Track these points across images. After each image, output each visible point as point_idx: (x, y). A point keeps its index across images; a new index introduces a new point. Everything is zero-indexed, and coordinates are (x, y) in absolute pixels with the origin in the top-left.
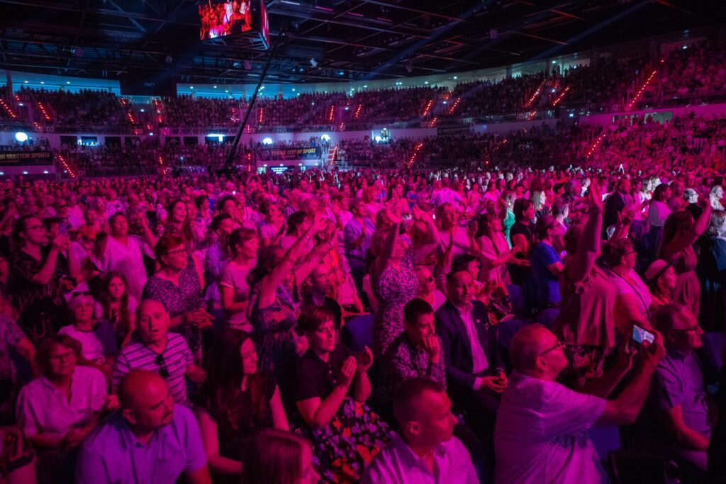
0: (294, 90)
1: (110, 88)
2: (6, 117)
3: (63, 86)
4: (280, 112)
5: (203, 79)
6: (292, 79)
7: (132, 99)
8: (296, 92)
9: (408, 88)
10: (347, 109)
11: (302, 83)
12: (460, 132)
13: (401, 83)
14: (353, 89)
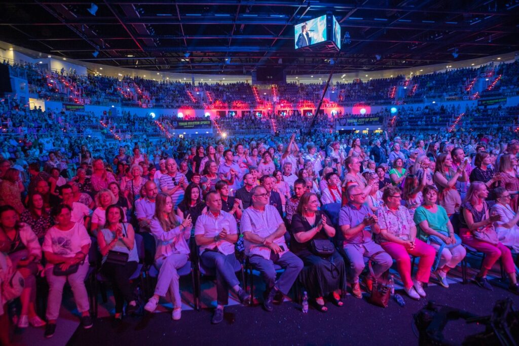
0: (367, 76)
1: (247, 81)
2: (189, 101)
3: (221, 81)
4: (355, 92)
5: (304, 71)
6: (365, 68)
7: (259, 87)
8: (369, 77)
9: (456, 69)
10: (405, 88)
11: (372, 71)
12: (498, 102)
13: (450, 66)
14: (412, 73)
